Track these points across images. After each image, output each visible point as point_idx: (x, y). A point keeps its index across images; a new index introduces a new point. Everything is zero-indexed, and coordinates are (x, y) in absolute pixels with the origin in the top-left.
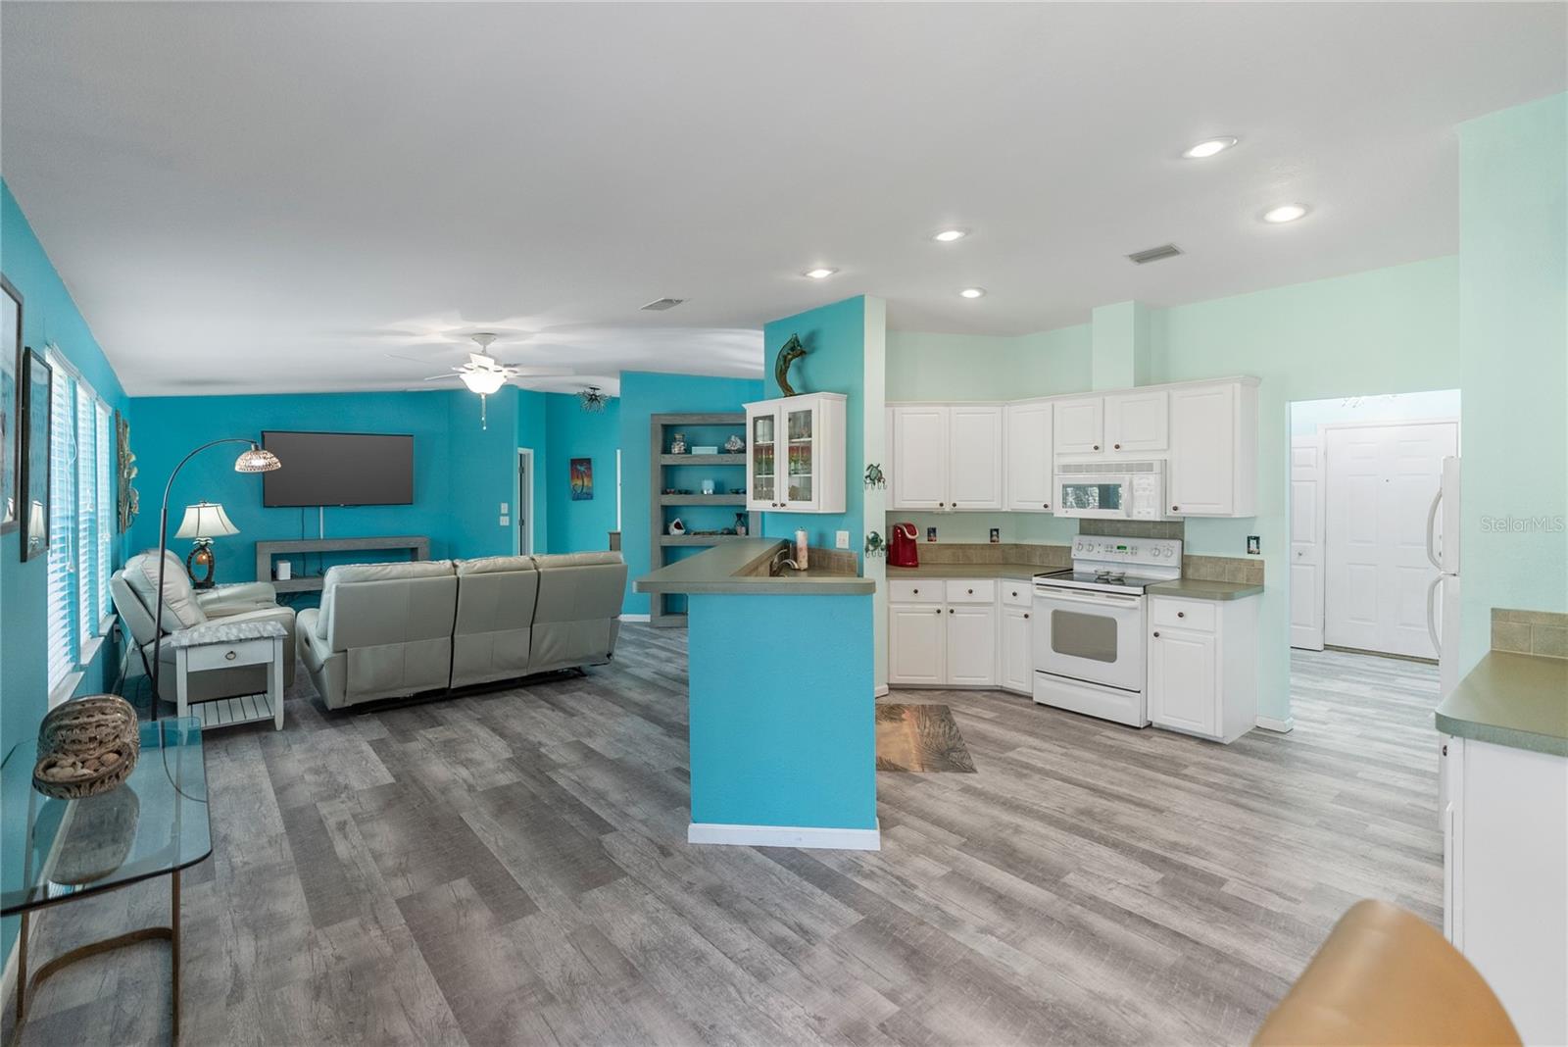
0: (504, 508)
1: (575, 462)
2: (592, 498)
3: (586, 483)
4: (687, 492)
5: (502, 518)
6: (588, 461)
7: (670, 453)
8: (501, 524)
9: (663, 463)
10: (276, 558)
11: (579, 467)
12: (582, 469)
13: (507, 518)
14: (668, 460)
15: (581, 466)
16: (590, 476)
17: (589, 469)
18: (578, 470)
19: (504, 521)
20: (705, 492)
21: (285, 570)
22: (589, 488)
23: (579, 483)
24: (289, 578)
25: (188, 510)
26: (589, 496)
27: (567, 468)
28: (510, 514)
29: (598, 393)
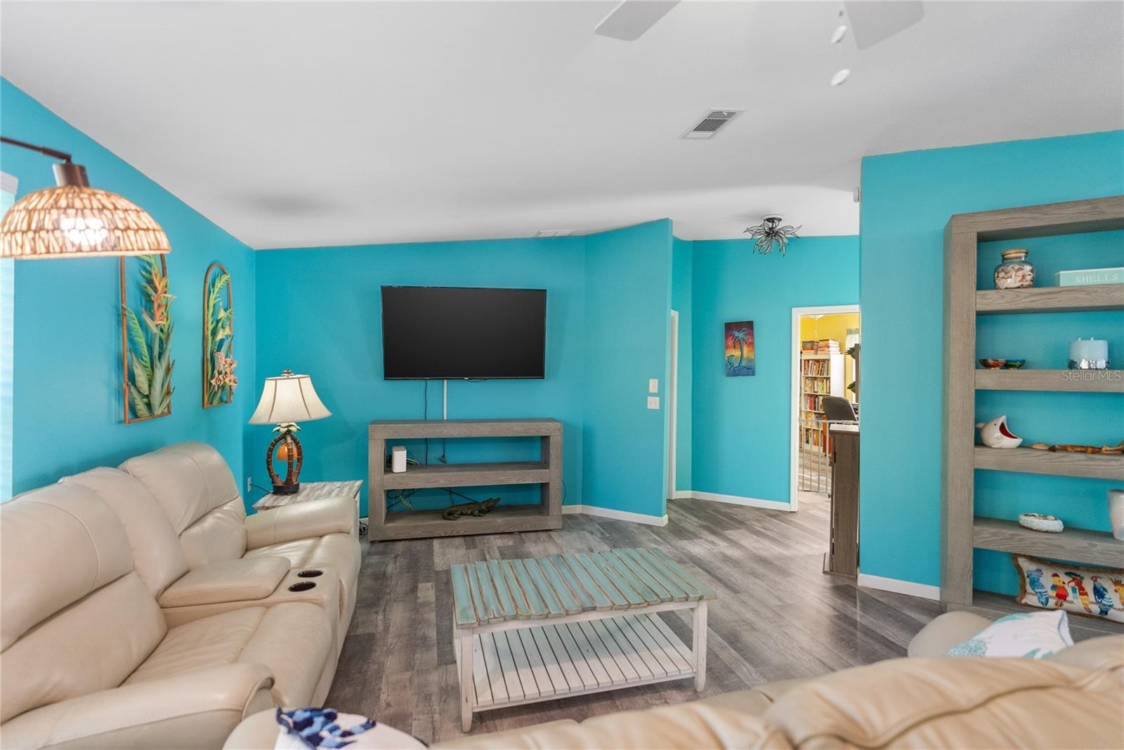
0: (653, 385)
1: (730, 327)
2: (753, 374)
3: (745, 355)
4: (1021, 365)
5: (649, 398)
6: (749, 325)
7: (995, 287)
8: (649, 407)
9: (981, 307)
10: (391, 444)
11: (737, 334)
12: (740, 335)
13: (658, 398)
14: (991, 300)
15: (740, 330)
16: (751, 344)
17: (751, 334)
18: (735, 338)
19: (653, 403)
20: (1084, 365)
21: (400, 459)
22: (750, 360)
23: (737, 353)
24: (405, 470)
25: (266, 382)
26: (748, 370)
27: (720, 332)
28: (660, 394)
29: (779, 226)
